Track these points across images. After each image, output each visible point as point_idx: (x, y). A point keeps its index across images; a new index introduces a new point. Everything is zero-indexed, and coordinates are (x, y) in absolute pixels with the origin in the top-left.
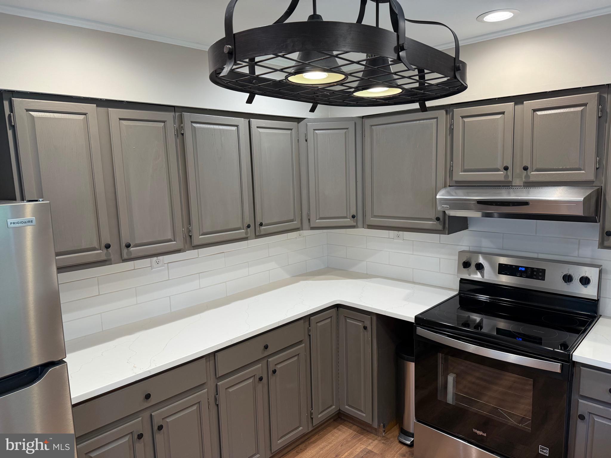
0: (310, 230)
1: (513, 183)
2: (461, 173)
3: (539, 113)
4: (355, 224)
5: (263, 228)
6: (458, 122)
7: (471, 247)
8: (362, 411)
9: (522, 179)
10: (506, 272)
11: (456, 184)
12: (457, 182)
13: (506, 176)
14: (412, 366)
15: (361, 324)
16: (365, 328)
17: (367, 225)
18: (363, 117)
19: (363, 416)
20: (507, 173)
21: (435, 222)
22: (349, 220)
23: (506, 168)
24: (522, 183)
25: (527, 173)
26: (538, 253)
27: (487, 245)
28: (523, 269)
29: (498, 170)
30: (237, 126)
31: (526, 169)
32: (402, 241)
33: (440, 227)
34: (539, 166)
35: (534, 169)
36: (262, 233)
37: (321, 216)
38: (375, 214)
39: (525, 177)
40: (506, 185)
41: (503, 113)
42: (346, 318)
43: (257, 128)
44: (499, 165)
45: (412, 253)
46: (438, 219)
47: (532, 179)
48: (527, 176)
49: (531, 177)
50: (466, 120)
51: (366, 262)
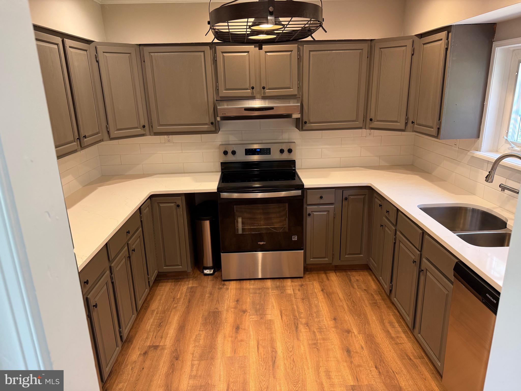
0: (110, 140)
1: (256, 97)
2: (224, 91)
3: (268, 54)
4: (144, 133)
5: (85, 140)
6: (220, 56)
7: (223, 142)
8: (178, 265)
9: (261, 95)
10: (250, 153)
11: (221, 99)
12: (221, 97)
13: (253, 93)
14: (207, 224)
15: (173, 205)
16: (178, 206)
17: (154, 133)
18: (140, 45)
19: (179, 268)
20: (253, 90)
21: (210, 125)
22: (140, 129)
23: (253, 88)
24: (261, 97)
25: (264, 91)
26: (262, 140)
27: (233, 139)
28: (259, 150)
29: (247, 89)
30: (57, 45)
31: (264, 88)
32: (173, 144)
33: (214, 129)
34: (270, 87)
35: (267, 88)
36: (86, 145)
37: (118, 128)
38: (161, 123)
39: (263, 93)
40: (252, 98)
41: (248, 52)
42: (159, 204)
43: (69, 47)
44: (247, 86)
45: (181, 152)
46: (212, 123)
47: (267, 95)
48: (264, 93)
49: (266, 93)
50: (225, 54)
51: (141, 165)
